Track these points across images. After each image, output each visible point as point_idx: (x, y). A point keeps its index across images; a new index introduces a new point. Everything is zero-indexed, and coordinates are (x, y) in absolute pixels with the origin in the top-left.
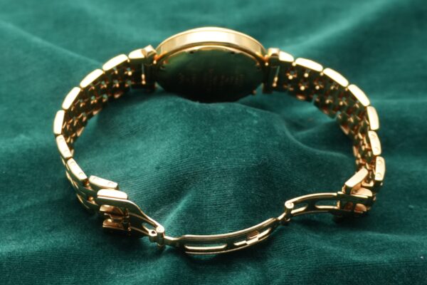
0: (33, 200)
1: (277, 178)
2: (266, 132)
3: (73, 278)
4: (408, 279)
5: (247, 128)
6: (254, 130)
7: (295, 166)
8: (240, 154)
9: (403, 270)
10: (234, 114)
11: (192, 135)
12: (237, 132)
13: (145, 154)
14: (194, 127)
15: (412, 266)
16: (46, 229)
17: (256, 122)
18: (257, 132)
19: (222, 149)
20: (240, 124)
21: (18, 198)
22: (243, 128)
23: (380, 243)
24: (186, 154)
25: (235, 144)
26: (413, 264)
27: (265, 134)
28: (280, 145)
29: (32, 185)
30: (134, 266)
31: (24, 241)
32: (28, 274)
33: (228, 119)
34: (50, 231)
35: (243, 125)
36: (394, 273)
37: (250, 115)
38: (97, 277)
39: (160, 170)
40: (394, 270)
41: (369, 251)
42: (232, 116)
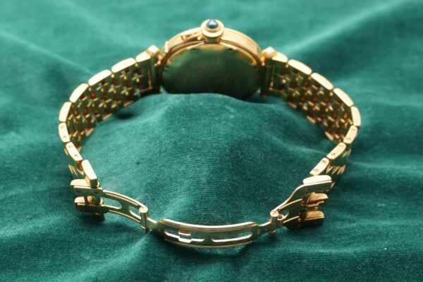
0: (18, 190)
1: (250, 170)
2: (242, 126)
3: (49, 261)
4: (372, 269)
5: (223, 122)
6: (230, 124)
7: (268, 160)
8: (214, 145)
9: (367, 261)
10: (212, 109)
11: (170, 128)
12: (213, 126)
13: (125, 149)
14: (173, 121)
15: (376, 257)
16: (28, 216)
17: (232, 117)
18: (232, 126)
19: (197, 140)
20: (217, 119)
21: (4, 188)
22: (220, 121)
23: (346, 238)
24: (164, 148)
25: (210, 136)
26: (376, 254)
27: (240, 128)
28: (253, 139)
29: (18, 176)
30: (108, 253)
31: (5, 228)
32: (5, 256)
33: (206, 114)
34: (31, 219)
35: (219, 119)
36: (358, 262)
37: (228, 110)
38: (72, 261)
39: (140, 165)
40: (358, 260)
41: (335, 245)
42: (210, 111)
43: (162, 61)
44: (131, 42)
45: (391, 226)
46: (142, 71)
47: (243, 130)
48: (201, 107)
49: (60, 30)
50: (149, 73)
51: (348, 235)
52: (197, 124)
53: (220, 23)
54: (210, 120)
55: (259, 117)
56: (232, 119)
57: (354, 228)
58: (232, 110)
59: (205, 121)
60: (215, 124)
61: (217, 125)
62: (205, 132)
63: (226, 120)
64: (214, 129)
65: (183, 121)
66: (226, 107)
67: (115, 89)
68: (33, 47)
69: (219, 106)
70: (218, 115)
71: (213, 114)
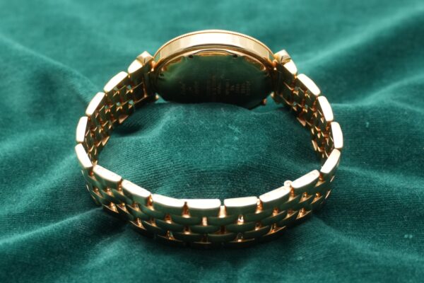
45: (418, 262)
47: (249, 153)
48: (201, 127)
51: (368, 262)
52: (196, 147)
54: (211, 143)
55: (268, 134)
56: (237, 141)
57: (376, 257)
58: (236, 130)
59: (205, 143)
60: (216, 147)
61: (219, 149)
62: (205, 157)
63: (229, 143)
66: (230, 127)
68: (18, 47)
69: (222, 126)
70: (220, 137)
71: (214, 136)
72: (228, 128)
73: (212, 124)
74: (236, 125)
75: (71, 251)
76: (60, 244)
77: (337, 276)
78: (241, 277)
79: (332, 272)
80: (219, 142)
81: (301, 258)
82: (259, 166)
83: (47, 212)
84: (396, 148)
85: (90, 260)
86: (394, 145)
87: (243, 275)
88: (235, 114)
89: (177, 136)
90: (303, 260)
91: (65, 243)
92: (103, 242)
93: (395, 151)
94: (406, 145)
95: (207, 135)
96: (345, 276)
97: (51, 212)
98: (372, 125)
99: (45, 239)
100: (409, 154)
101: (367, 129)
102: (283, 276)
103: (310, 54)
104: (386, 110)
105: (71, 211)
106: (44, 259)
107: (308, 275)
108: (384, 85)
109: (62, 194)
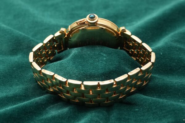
5: (100, 62)
6: (104, 62)
17: (105, 59)
22: (98, 61)
25: (94, 69)
27: (109, 64)
35: (98, 60)
42: (94, 56)
43: (68, 35)
44: (53, 21)
46: (58, 41)
47: (111, 65)
48: (89, 54)
49: (17, 16)
50: (61, 42)
52: (87, 63)
53: (96, 15)
54: (93, 61)
55: (119, 58)
58: (105, 55)
59: (91, 61)
61: (97, 63)
62: (91, 67)
63: (102, 61)
64: (96, 65)
65: (80, 62)
67: (46, 51)
69: (98, 53)
70: (97, 58)
71: (95, 57)
72: (101, 54)
73: (93, 53)
74: (104, 53)
75: (35, 111)
76: (30, 109)
77: (154, 118)
78: (111, 119)
79: (151, 116)
80: (97, 60)
81: (137, 110)
82: (115, 70)
83: (24, 96)
84: (174, 64)
85: (44, 115)
86: (173, 62)
87: (112, 118)
88: (103, 48)
89: (78, 59)
90: (138, 111)
91: (33, 108)
92: (49, 107)
93: (174, 65)
94: (178, 62)
95: (92, 58)
96: (157, 118)
97: (25, 96)
98: (163, 54)
99: (23, 107)
100: (180, 66)
101: (161, 55)
102: (130, 118)
103: (134, 23)
104: (169, 48)
105: (34, 96)
106: (23, 115)
107: (141, 118)
108: (167, 34)
109: (30, 89)
